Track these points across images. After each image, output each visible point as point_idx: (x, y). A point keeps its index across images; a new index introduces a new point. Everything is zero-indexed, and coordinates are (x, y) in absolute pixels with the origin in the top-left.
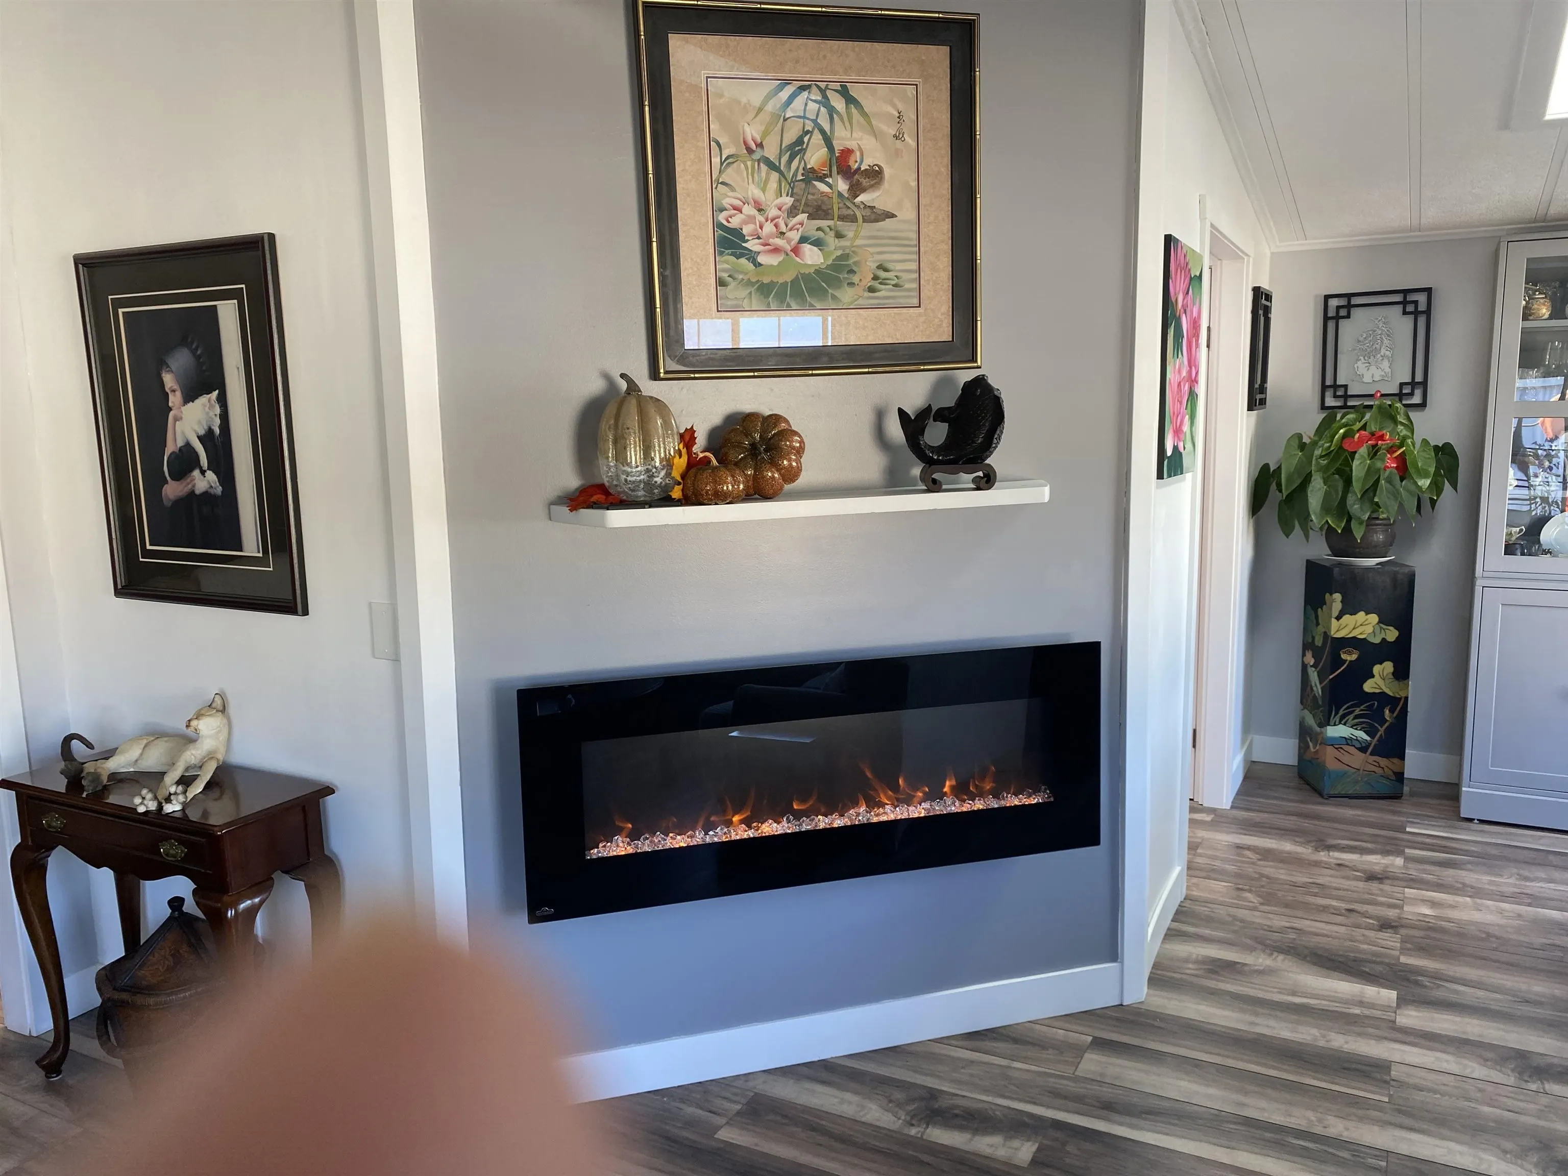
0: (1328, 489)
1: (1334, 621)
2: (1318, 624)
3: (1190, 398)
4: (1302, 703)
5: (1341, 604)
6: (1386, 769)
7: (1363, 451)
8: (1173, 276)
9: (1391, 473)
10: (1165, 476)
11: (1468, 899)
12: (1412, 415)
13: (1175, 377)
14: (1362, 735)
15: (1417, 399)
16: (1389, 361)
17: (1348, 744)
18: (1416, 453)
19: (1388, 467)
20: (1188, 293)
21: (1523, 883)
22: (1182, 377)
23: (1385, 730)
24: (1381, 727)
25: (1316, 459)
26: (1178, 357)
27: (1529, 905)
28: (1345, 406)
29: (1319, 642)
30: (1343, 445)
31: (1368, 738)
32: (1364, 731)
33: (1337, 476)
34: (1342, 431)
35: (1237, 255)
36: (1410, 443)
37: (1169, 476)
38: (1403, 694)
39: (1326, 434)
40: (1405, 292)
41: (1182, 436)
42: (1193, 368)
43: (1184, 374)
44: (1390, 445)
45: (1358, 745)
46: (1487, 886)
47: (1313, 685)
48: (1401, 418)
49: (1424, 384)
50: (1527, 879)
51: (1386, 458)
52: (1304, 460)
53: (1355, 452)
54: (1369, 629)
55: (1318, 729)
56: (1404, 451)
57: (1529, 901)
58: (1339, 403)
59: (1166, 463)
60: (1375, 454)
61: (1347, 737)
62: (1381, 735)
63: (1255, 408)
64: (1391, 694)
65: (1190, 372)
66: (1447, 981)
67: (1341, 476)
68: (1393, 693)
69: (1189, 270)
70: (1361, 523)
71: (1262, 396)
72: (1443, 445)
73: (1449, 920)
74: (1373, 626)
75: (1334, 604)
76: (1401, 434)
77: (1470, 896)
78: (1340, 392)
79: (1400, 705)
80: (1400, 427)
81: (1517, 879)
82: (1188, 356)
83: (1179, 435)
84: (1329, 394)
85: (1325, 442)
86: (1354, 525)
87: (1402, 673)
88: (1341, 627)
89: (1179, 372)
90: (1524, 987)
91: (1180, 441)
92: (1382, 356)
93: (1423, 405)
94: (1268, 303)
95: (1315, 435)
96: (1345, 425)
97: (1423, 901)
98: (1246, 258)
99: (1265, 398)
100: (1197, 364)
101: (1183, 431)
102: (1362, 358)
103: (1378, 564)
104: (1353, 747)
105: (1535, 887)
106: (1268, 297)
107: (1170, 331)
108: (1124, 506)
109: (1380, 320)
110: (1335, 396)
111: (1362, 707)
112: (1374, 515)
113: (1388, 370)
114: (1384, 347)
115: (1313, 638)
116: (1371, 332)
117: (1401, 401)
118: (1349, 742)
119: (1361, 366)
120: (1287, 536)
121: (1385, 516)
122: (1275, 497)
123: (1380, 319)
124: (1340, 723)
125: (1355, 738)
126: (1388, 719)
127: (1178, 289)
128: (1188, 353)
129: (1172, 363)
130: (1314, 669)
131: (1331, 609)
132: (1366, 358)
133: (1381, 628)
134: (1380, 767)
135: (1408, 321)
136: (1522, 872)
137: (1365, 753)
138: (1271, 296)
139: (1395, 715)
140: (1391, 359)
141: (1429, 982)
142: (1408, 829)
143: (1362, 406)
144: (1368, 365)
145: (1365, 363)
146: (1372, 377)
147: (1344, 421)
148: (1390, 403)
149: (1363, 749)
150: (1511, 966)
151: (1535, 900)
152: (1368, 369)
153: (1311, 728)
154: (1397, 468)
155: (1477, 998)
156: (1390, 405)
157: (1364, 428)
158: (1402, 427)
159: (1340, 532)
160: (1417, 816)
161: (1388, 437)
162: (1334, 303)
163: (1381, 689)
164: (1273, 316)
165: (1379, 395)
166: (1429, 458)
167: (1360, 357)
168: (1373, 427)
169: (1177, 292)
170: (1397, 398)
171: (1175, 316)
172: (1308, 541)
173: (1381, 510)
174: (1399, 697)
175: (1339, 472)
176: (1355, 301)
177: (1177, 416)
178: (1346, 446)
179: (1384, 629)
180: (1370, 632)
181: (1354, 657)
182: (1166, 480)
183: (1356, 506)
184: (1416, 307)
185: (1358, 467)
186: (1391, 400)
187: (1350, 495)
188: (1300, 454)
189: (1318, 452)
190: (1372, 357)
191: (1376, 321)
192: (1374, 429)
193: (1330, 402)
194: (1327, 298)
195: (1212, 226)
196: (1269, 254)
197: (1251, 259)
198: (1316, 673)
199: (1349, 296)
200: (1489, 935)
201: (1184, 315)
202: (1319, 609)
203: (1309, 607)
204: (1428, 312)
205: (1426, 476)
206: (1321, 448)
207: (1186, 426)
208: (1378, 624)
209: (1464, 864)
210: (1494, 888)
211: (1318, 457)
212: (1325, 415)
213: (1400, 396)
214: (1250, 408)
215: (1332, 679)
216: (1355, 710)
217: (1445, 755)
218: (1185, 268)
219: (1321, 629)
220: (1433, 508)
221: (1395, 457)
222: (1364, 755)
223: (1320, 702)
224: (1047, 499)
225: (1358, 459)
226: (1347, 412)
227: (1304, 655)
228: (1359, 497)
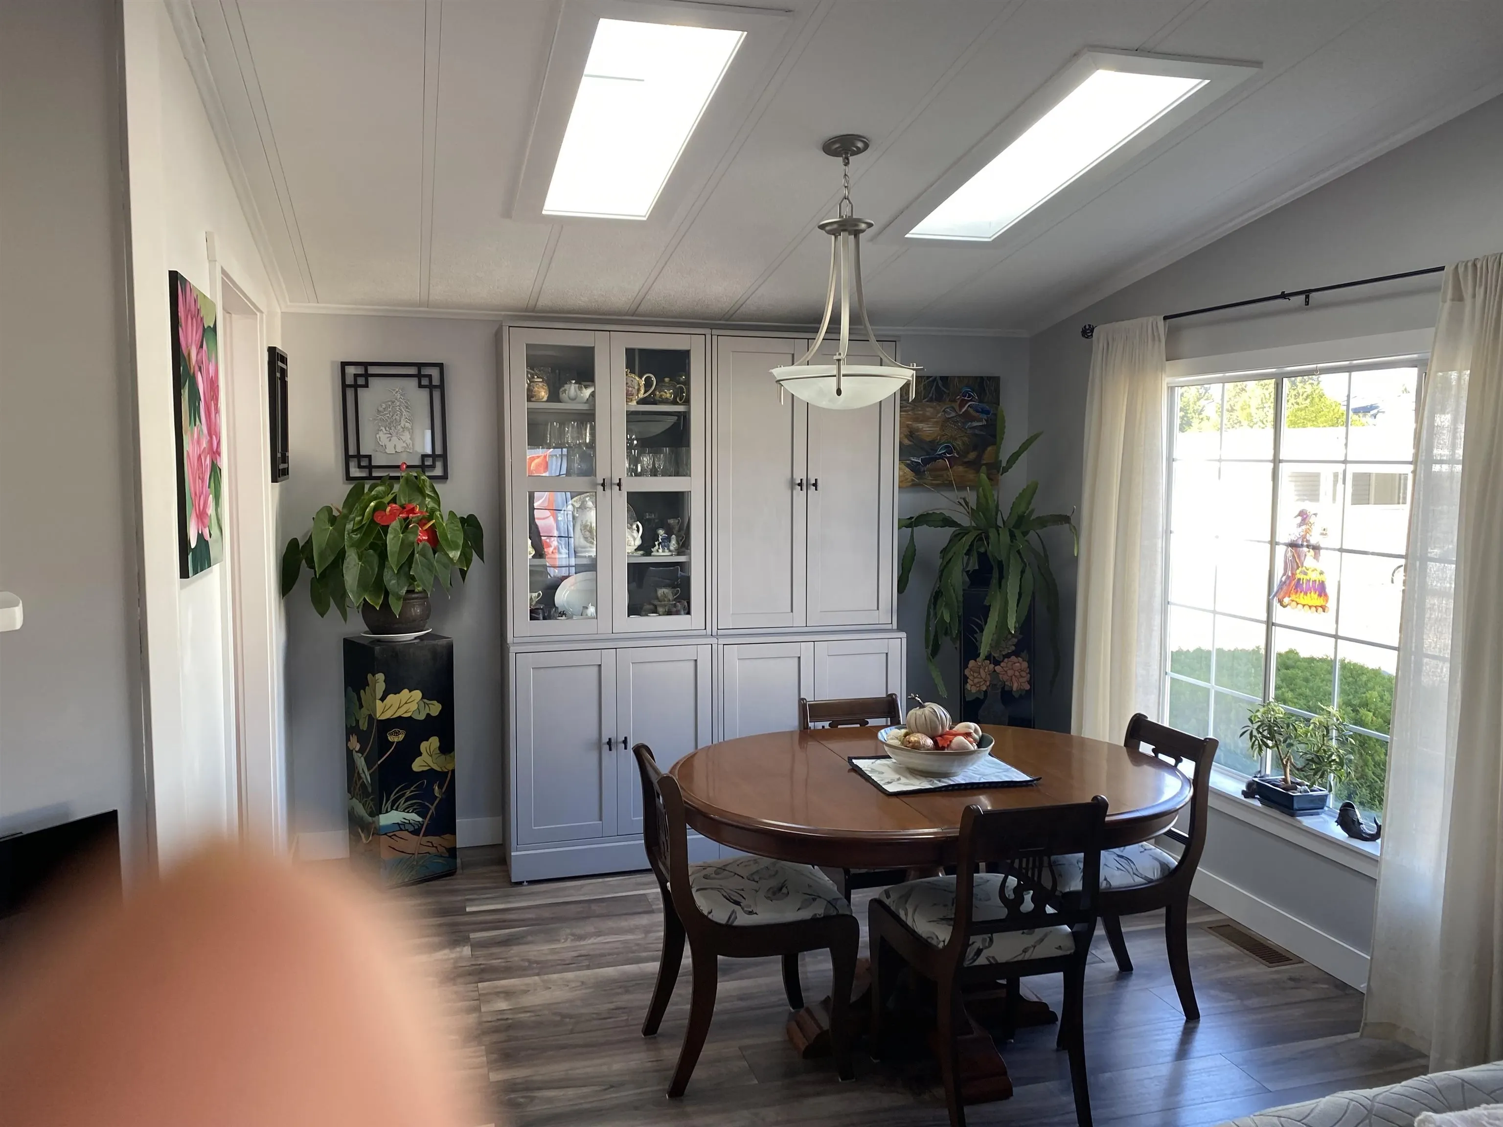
0: (363, 565)
1: (378, 702)
2: (361, 706)
3: (213, 473)
4: (349, 791)
5: (384, 683)
6: (439, 847)
7: (395, 525)
8: (183, 325)
9: (424, 546)
10: (191, 574)
11: (536, 978)
12: (438, 487)
13: (194, 451)
14: (414, 817)
15: (438, 471)
16: (409, 433)
17: (401, 830)
18: (444, 525)
19: (421, 541)
20: (201, 346)
21: (578, 943)
22: (202, 450)
23: (435, 807)
24: (432, 805)
25: (349, 534)
26: (195, 425)
27: (588, 967)
28: (370, 477)
29: (363, 725)
30: (375, 519)
31: (420, 819)
32: (415, 813)
33: (371, 551)
34: (372, 504)
35: (249, 309)
36: (439, 515)
37: (195, 572)
38: (450, 767)
39: (356, 507)
40: (420, 366)
41: (206, 521)
42: (214, 437)
43: (204, 444)
44: (420, 518)
45: (411, 829)
46: (549, 957)
47: (361, 771)
48: (428, 492)
49: (444, 457)
50: (581, 938)
51: (419, 532)
52: (336, 534)
53: (388, 526)
54: (413, 707)
55: (370, 819)
56: (433, 524)
57: (586, 963)
58: (363, 474)
59: (190, 557)
60: (407, 527)
61: (400, 822)
62: (433, 812)
63: (278, 479)
64: (438, 769)
65: (210, 442)
66: (539, 1089)
67: (375, 551)
68: (441, 768)
69: (202, 319)
70: (399, 598)
71: (285, 466)
72: (467, 517)
73: (525, 1010)
74: (417, 703)
75: (377, 684)
76: (429, 506)
77: (538, 974)
78: (364, 463)
79: (447, 779)
80: (428, 500)
81: (572, 940)
82: (207, 425)
83: (204, 520)
84: (353, 464)
85: (356, 516)
86: (392, 600)
87: (447, 747)
88: (387, 708)
89: (199, 442)
90: (605, 1069)
91: (205, 528)
92: (402, 428)
93: (444, 477)
94: (284, 366)
95: (343, 507)
96: (375, 498)
97: (497, 994)
98: (258, 314)
99: (288, 468)
100: (218, 431)
101: (207, 514)
102: (384, 429)
103: (416, 638)
104: (406, 832)
105: (591, 944)
106: (284, 359)
107: (184, 392)
108: (139, 618)
109: (397, 392)
110: (360, 467)
111: (412, 789)
112: (411, 588)
113: (409, 441)
114: (403, 418)
115: (357, 721)
116: (390, 403)
117: (424, 472)
118: (402, 827)
119: (383, 437)
120: (322, 616)
121: (420, 589)
122: (305, 573)
123: (397, 390)
124: (392, 809)
125: (408, 822)
126: (437, 795)
127: (190, 341)
128: (207, 420)
129: (189, 432)
130: (360, 755)
131: (374, 691)
132: (387, 429)
133: (424, 703)
134: (433, 846)
135: (424, 394)
136: (574, 931)
137: (418, 835)
138: (286, 359)
139: (444, 790)
140: (411, 430)
141: (522, 1097)
142: (468, 909)
143: (388, 477)
144: (390, 435)
145: (386, 434)
146: (395, 448)
147: (373, 493)
148: (416, 475)
149: (416, 832)
150: (591, 1048)
151: (592, 960)
152: (390, 440)
153: (361, 819)
154: (428, 540)
155: (569, 1100)
156: (416, 477)
157: (394, 500)
158: (429, 500)
159: (378, 609)
160: (473, 890)
161: (417, 510)
162: (351, 370)
163: (429, 766)
164: (290, 379)
165: (404, 467)
166: (457, 530)
167: (381, 428)
168: (402, 500)
169: (189, 344)
170: (420, 469)
171: (189, 373)
172: (345, 620)
173: (416, 583)
174: (447, 771)
175: (372, 546)
176: (372, 370)
177: (200, 497)
178: (378, 520)
179: (428, 704)
180: (414, 709)
181: (401, 737)
182: (192, 578)
183: (393, 582)
184: (431, 381)
185: (393, 541)
186: (416, 472)
187: (386, 570)
188: (331, 528)
189: (349, 526)
190: (393, 428)
191: (394, 392)
192: (403, 502)
193: (355, 472)
194: (344, 365)
195: (224, 272)
196: (280, 314)
197: (264, 315)
198: (363, 759)
199: (366, 365)
200: (564, 1016)
201: (199, 374)
202: (362, 691)
203: (350, 688)
204: (442, 387)
205: (455, 548)
206: (352, 522)
207: (211, 508)
208: (422, 698)
209: (523, 937)
210: (555, 957)
211: (351, 531)
212: (352, 486)
213: (423, 467)
214: (274, 480)
215: (380, 763)
216: (406, 793)
217: (489, 818)
218: (197, 315)
219: (365, 712)
220: (464, 579)
221: (426, 530)
222: (418, 837)
223: (370, 790)
224: (18, 625)
225: (391, 533)
226: (374, 484)
227: (348, 740)
228: (396, 572)
